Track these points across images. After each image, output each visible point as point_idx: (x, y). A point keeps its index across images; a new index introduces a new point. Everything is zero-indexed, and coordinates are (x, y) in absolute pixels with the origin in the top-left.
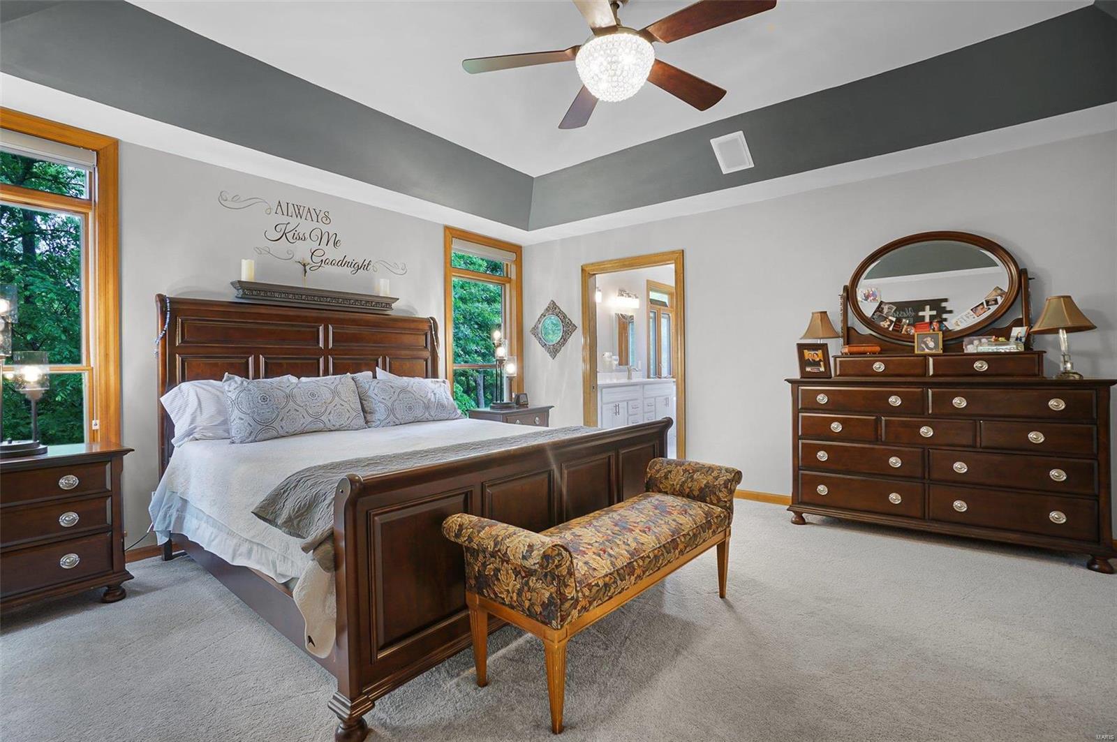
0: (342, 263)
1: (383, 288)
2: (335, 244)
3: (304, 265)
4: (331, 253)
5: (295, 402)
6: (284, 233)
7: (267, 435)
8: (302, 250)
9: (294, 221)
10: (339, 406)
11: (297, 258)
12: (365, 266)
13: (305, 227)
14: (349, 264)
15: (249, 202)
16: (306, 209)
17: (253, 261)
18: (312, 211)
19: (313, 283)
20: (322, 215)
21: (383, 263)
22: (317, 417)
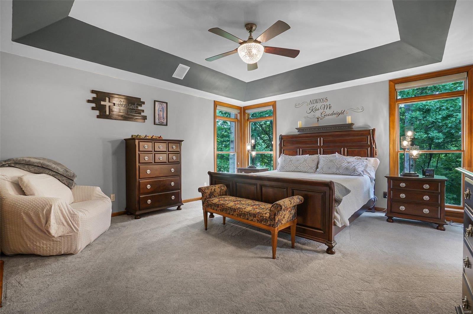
0: (332, 114)
1: (349, 120)
2: (330, 108)
3: (318, 119)
4: (328, 112)
5: (291, 162)
6: (312, 110)
8: (318, 114)
9: (315, 105)
10: (304, 164)
11: (315, 117)
12: (342, 113)
13: (319, 105)
14: (335, 114)
15: (303, 103)
16: (319, 100)
17: (301, 122)
18: (321, 99)
19: (322, 123)
20: (325, 99)
21: (352, 110)
22: (297, 167)
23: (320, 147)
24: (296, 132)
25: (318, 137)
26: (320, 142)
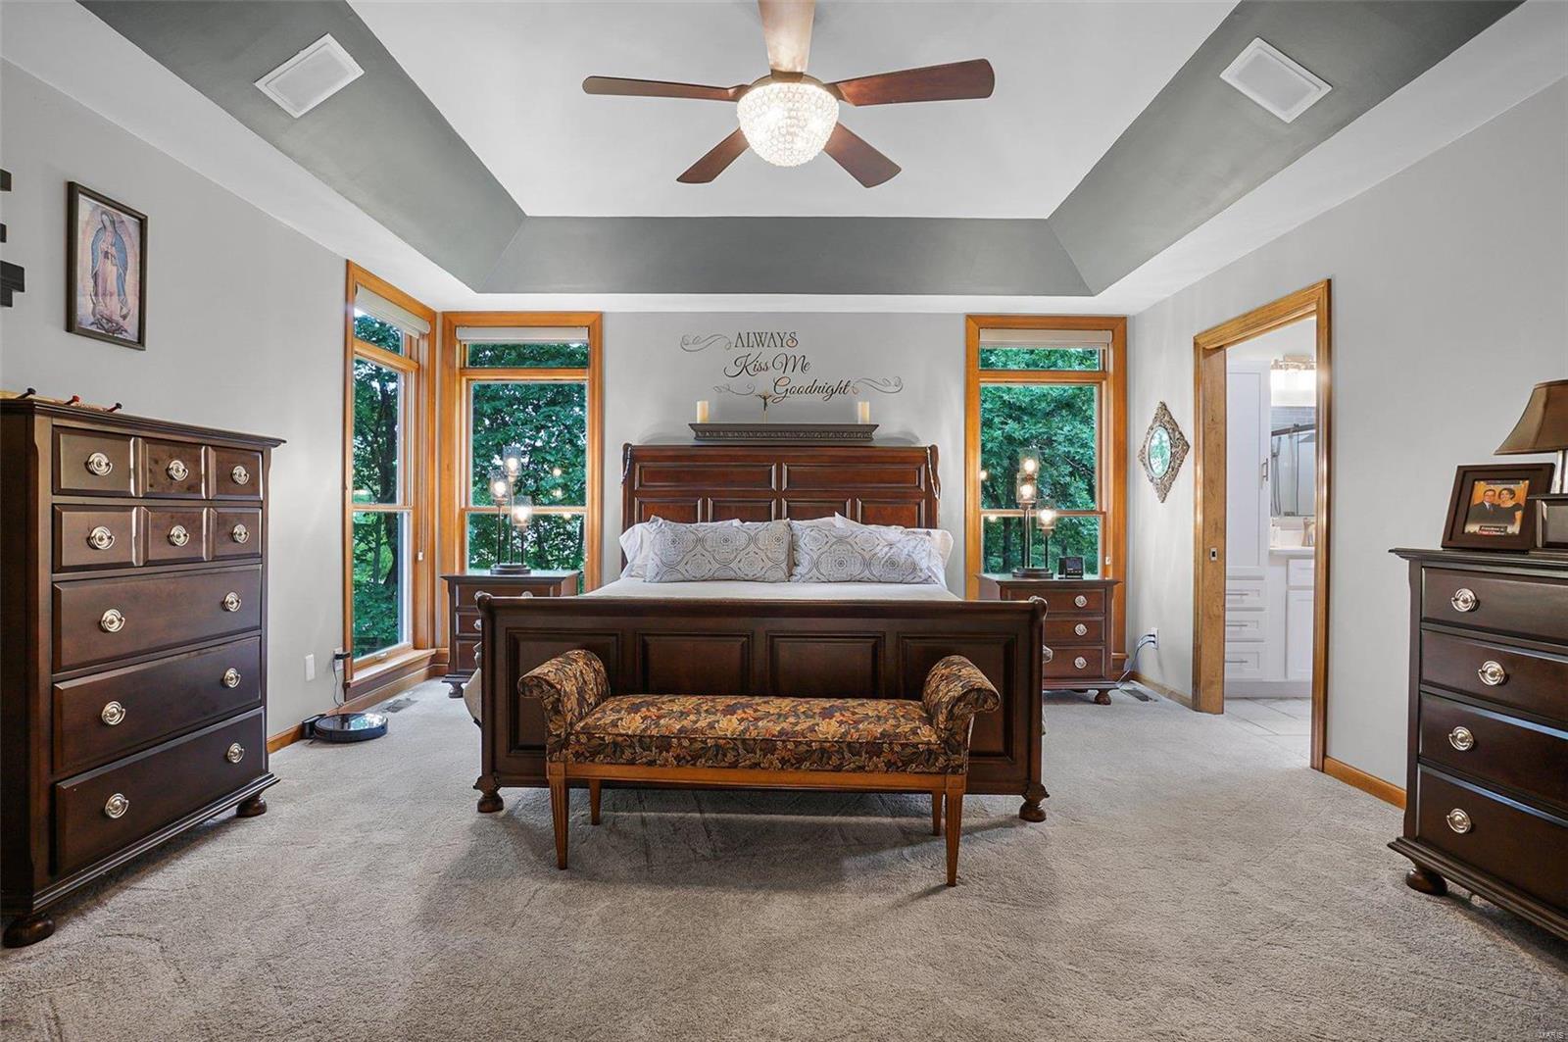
0: (811, 390)
1: (864, 413)
2: (803, 368)
3: (765, 398)
4: (799, 379)
5: (703, 547)
6: (745, 367)
7: (673, 578)
8: (764, 382)
9: (755, 351)
10: (752, 554)
11: (756, 392)
12: (842, 389)
13: (767, 354)
14: (820, 390)
15: (710, 340)
16: (769, 335)
17: (707, 403)
18: (776, 336)
19: (777, 416)
20: (788, 337)
21: (869, 382)
22: (725, 565)
23: (778, 495)
24: (688, 439)
25: (771, 459)
26: (778, 477)
